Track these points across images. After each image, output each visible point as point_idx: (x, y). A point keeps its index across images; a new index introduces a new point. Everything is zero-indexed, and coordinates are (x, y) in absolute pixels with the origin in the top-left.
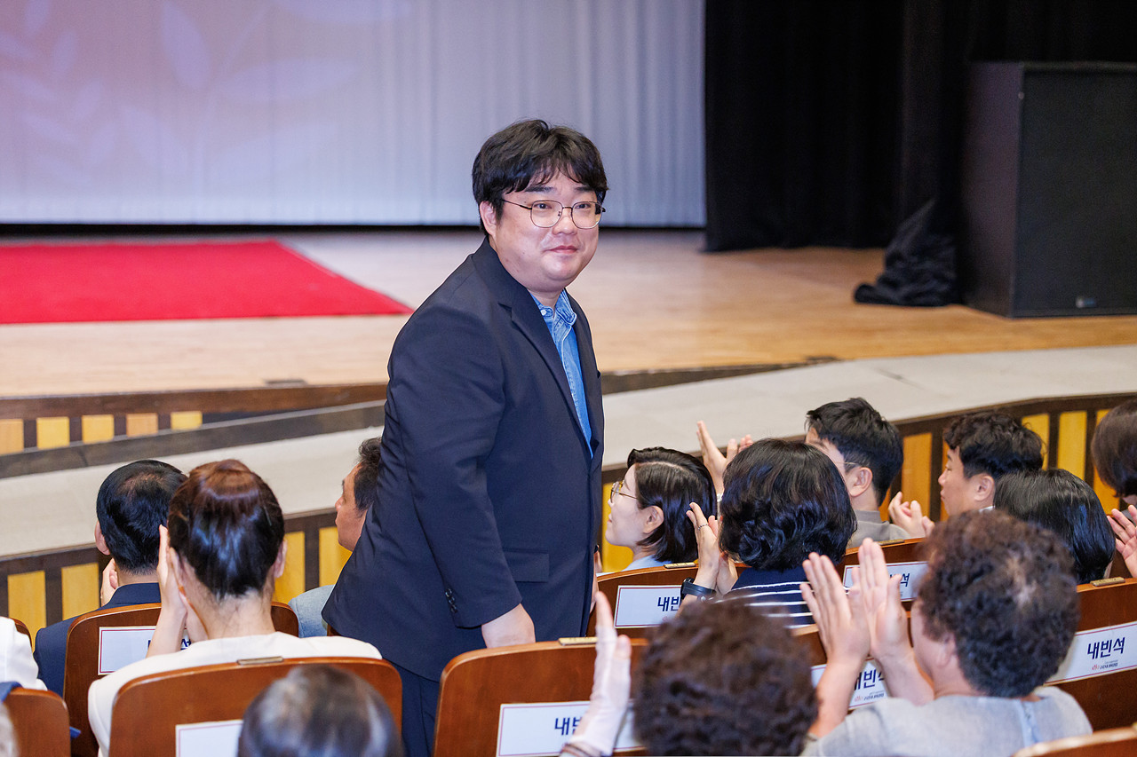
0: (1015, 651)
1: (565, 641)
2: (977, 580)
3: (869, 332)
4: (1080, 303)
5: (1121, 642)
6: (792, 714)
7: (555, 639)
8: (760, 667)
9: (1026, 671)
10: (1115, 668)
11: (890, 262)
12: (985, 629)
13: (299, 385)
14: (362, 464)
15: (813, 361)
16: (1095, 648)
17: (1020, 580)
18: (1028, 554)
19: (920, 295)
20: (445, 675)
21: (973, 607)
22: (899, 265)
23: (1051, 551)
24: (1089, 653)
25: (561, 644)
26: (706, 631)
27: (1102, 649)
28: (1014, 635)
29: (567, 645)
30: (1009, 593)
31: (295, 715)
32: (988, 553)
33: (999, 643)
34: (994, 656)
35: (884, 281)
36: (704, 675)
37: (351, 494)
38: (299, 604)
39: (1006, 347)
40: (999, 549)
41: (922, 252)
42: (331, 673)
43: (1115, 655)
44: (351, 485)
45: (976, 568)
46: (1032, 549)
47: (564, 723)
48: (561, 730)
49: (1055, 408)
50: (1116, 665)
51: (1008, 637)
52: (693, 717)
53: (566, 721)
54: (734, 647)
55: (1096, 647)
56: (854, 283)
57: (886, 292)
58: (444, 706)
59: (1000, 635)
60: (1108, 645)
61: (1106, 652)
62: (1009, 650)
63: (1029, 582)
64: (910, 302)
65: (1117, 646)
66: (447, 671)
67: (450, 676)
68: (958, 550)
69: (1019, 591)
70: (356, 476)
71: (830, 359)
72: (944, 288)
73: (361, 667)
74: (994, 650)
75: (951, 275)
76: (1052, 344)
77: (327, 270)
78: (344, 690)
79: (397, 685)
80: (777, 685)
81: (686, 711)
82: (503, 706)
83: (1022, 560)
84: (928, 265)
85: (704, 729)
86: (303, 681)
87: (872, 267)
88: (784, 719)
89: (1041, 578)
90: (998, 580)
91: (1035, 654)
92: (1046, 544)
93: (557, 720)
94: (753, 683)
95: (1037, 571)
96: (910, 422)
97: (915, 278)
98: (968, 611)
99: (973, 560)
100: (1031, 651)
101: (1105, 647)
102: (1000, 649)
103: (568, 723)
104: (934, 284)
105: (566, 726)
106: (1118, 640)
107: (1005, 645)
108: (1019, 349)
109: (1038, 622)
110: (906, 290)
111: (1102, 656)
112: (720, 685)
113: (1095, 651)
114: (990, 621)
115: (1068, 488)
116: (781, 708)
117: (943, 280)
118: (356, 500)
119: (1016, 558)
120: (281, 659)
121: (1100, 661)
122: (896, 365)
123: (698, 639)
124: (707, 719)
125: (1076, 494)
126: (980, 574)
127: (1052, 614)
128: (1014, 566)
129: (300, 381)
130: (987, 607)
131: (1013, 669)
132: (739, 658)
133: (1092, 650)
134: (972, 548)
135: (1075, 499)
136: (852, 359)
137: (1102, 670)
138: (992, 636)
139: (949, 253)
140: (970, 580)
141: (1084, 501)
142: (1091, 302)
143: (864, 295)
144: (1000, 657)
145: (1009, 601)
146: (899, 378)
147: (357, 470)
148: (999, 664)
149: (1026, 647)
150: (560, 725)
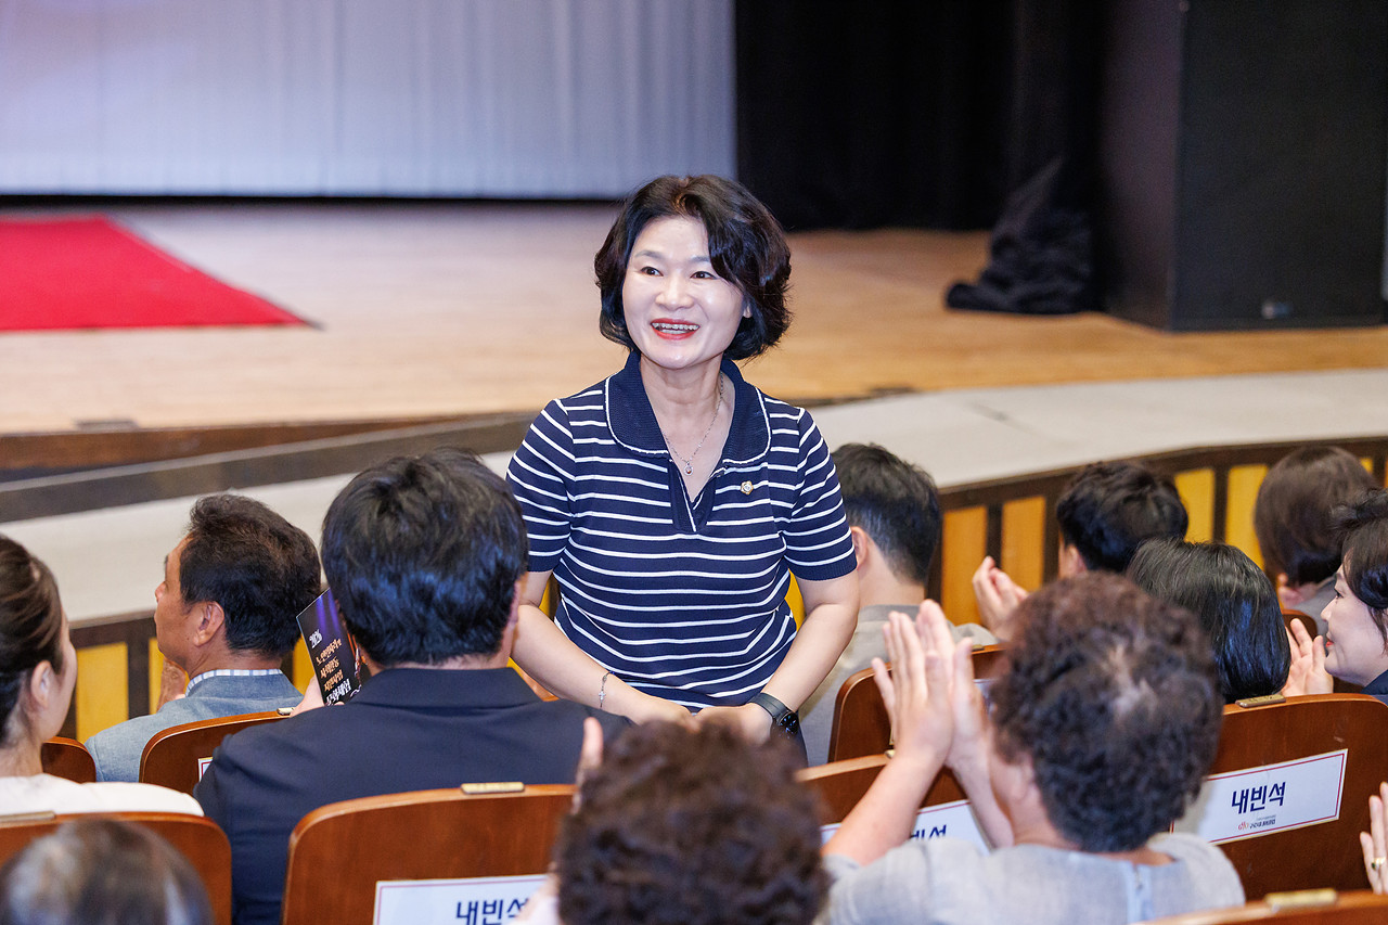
0: (1110, 782)
1: (469, 788)
2: (1062, 679)
3: (962, 351)
4: (1269, 310)
5: (1280, 789)
6: (769, 889)
7: (456, 785)
8: (725, 817)
9: (1128, 814)
10: (1271, 826)
11: (998, 249)
12: (1069, 748)
13: (126, 429)
14: (193, 535)
15: (880, 393)
16: (1242, 797)
17: (1123, 678)
18: (1141, 643)
19: (1038, 297)
20: (294, 840)
21: (1054, 717)
22: (1010, 254)
23: (1178, 640)
24: (1234, 804)
25: (465, 793)
26: (659, 761)
27: (1253, 799)
28: (1108, 759)
29: (472, 794)
30: (1103, 697)
31: (57, 890)
32: (1081, 637)
33: (1086, 769)
34: (1081, 788)
35: (990, 278)
36: (642, 824)
37: (176, 578)
38: (99, 746)
39: (1159, 374)
40: (1098, 633)
41: (1044, 234)
42: (117, 833)
43: (1271, 808)
44: (176, 565)
45: (1060, 662)
46: (1149, 634)
47: (470, 910)
48: (465, 920)
49: (1221, 461)
50: (1273, 822)
51: (1099, 762)
52: (623, 885)
53: (473, 906)
54: (693, 785)
55: (1244, 796)
56: (946, 279)
57: (991, 294)
58: (293, 885)
59: (1090, 757)
60: (1261, 793)
61: (1258, 804)
62: (1102, 780)
63: (1136, 681)
64: (1027, 307)
65: (1275, 795)
66: (298, 833)
67: (302, 841)
68: (1042, 632)
69: (1117, 694)
70: (183, 554)
71: (903, 390)
72: (1074, 288)
73: (170, 827)
74: (1083, 780)
75: (1084, 269)
76: (1226, 368)
77: (175, 260)
78: (134, 858)
79: (224, 854)
80: (747, 845)
81: (615, 875)
82: (379, 884)
83: (1129, 650)
84: (1053, 254)
85: (638, 901)
86: (77, 843)
87: (971, 258)
88: (755, 896)
89: (1154, 678)
90: (1091, 678)
91: (1141, 787)
92: (1172, 629)
93: (459, 905)
94: (710, 839)
95: (1147, 668)
96: (1012, 481)
97: (1033, 273)
98: (1046, 722)
99: (1059, 647)
100: (1133, 782)
101: (1256, 796)
102: (1089, 779)
103: (476, 910)
104: (1059, 283)
105: (472, 914)
106: (1276, 786)
107: (1097, 773)
108: (1176, 375)
109: (1145, 740)
110: (1020, 290)
111: (1252, 809)
112: (662, 837)
113: (1242, 802)
114: (1074, 737)
115: (1233, 573)
116: (753, 879)
117: (1073, 275)
118: (182, 587)
119: (1120, 649)
120: (51, 816)
121: (1249, 817)
122: (999, 399)
123: (646, 770)
124: (644, 888)
125: (1242, 584)
126: (1067, 668)
127: (1167, 731)
128: (1118, 659)
129: (128, 422)
130: (1072, 717)
131: (1111, 809)
132: (695, 801)
133: (1238, 801)
134: (1060, 630)
135: (1239, 591)
136: (936, 389)
137: (1254, 830)
138: (1076, 761)
139: (1082, 236)
140: (1054, 676)
141: (1251, 595)
142: (1284, 309)
143: (960, 299)
144: (1091, 790)
145: (1103, 709)
146: (1001, 417)
147: (185, 543)
148: (1091, 800)
149: (1124, 778)
150: (464, 911)
